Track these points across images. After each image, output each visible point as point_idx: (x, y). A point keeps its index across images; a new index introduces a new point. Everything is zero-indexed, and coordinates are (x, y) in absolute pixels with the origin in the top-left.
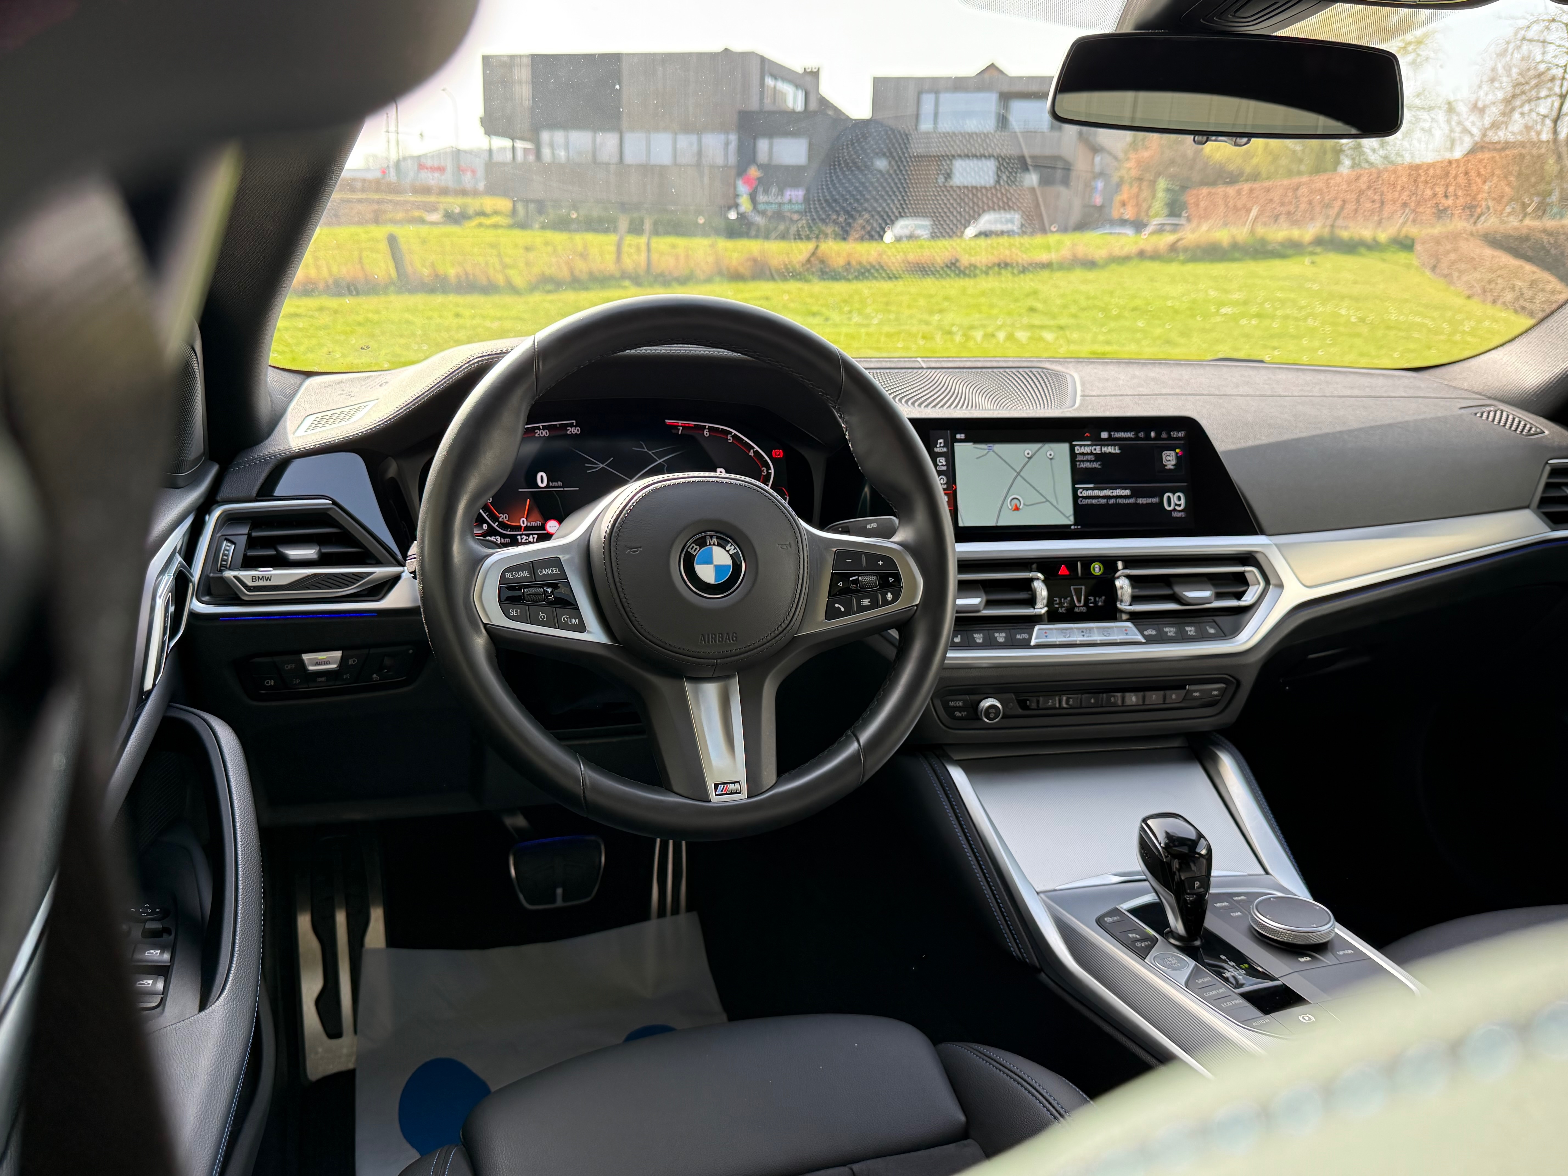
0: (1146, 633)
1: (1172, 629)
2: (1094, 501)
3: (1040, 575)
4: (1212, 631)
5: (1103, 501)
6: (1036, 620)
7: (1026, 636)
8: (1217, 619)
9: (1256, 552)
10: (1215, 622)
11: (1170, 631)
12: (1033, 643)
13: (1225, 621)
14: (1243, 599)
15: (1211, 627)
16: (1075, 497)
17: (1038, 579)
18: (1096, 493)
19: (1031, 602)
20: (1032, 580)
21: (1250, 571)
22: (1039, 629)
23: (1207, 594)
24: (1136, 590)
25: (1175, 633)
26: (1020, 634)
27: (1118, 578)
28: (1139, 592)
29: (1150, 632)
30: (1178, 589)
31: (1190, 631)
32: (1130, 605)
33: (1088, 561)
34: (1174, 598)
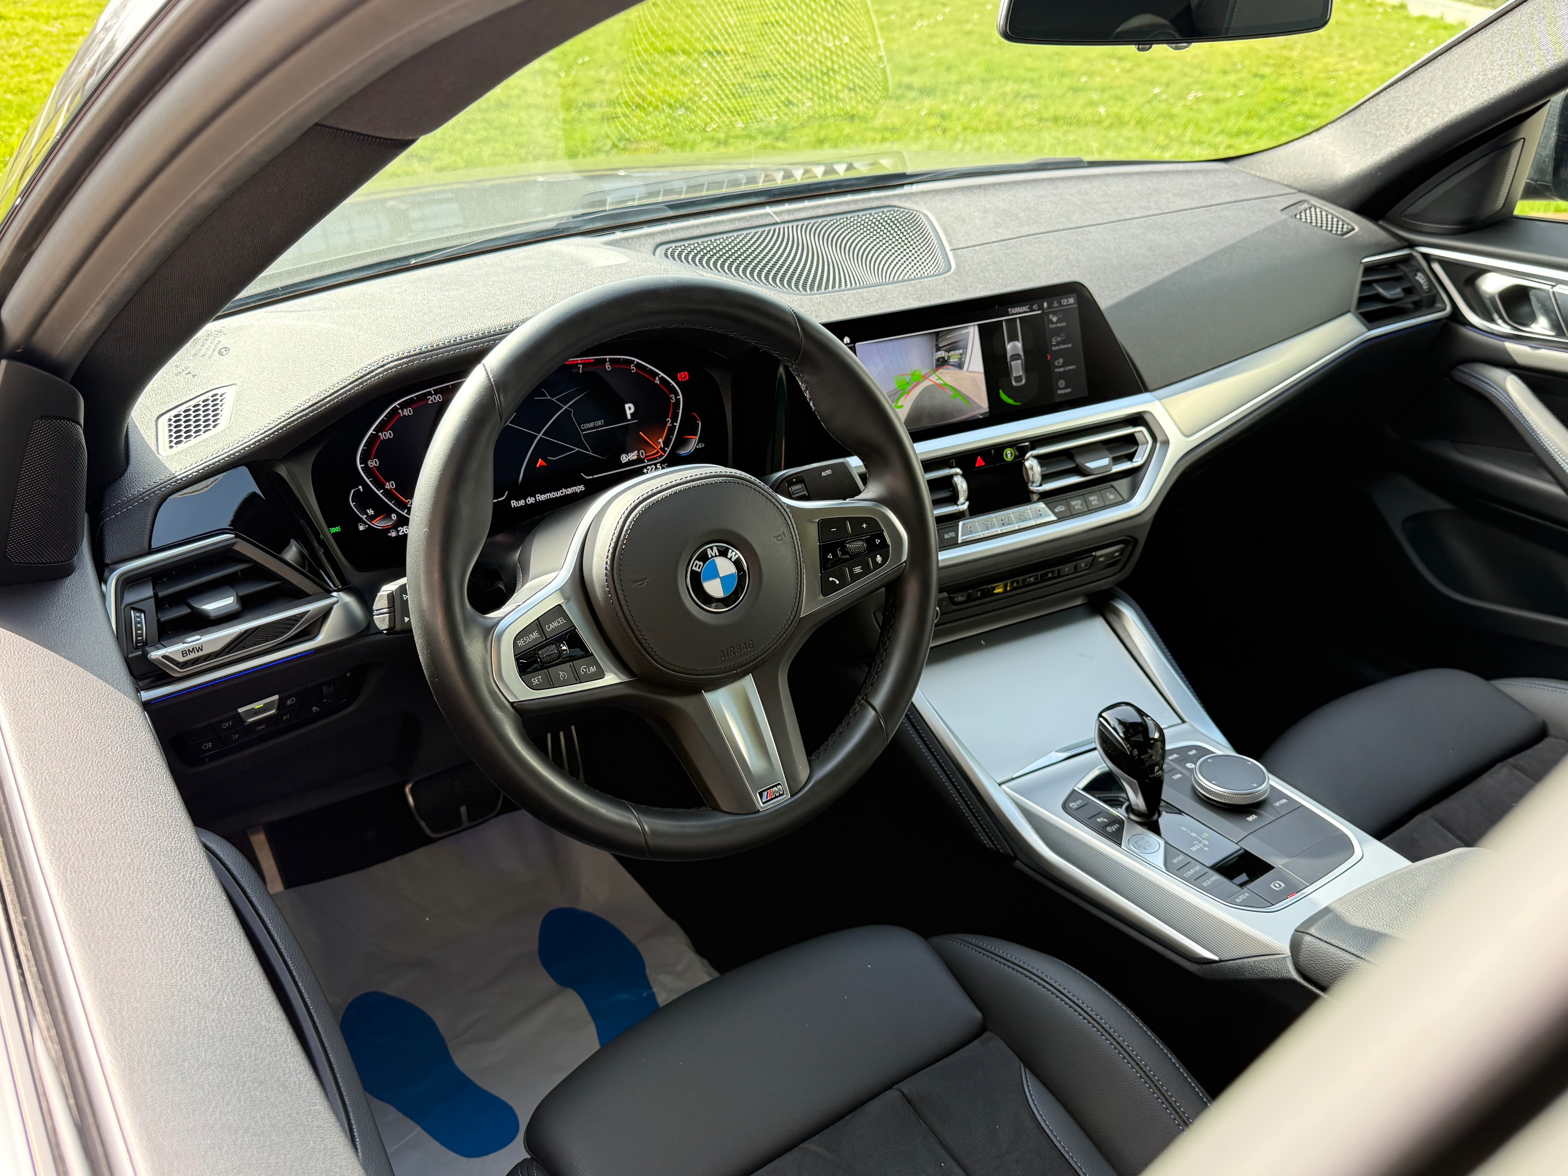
0: (1056, 510)
1: (1079, 502)
3: (958, 470)
4: (1112, 497)
6: (959, 516)
7: (952, 534)
8: (1115, 483)
9: (1145, 412)
10: (1113, 487)
11: (1077, 504)
12: (960, 541)
13: (1122, 485)
14: (1134, 460)
15: (1111, 493)
17: (957, 474)
19: (956, 499)
20: (952, 476)
21: (1140, 431)
22: (963, 525)
23: (1105, 462)
24: (1044, 469)
25: (1081, 505)
26: (947, 533)
27: (1027, 459)
28: (1047, 471)
29: (1060, 509)
30: (1080, 460)
31: (1094, 500)
32: (1040, 485)
33: (1000, 448)
34: (1078, 471)
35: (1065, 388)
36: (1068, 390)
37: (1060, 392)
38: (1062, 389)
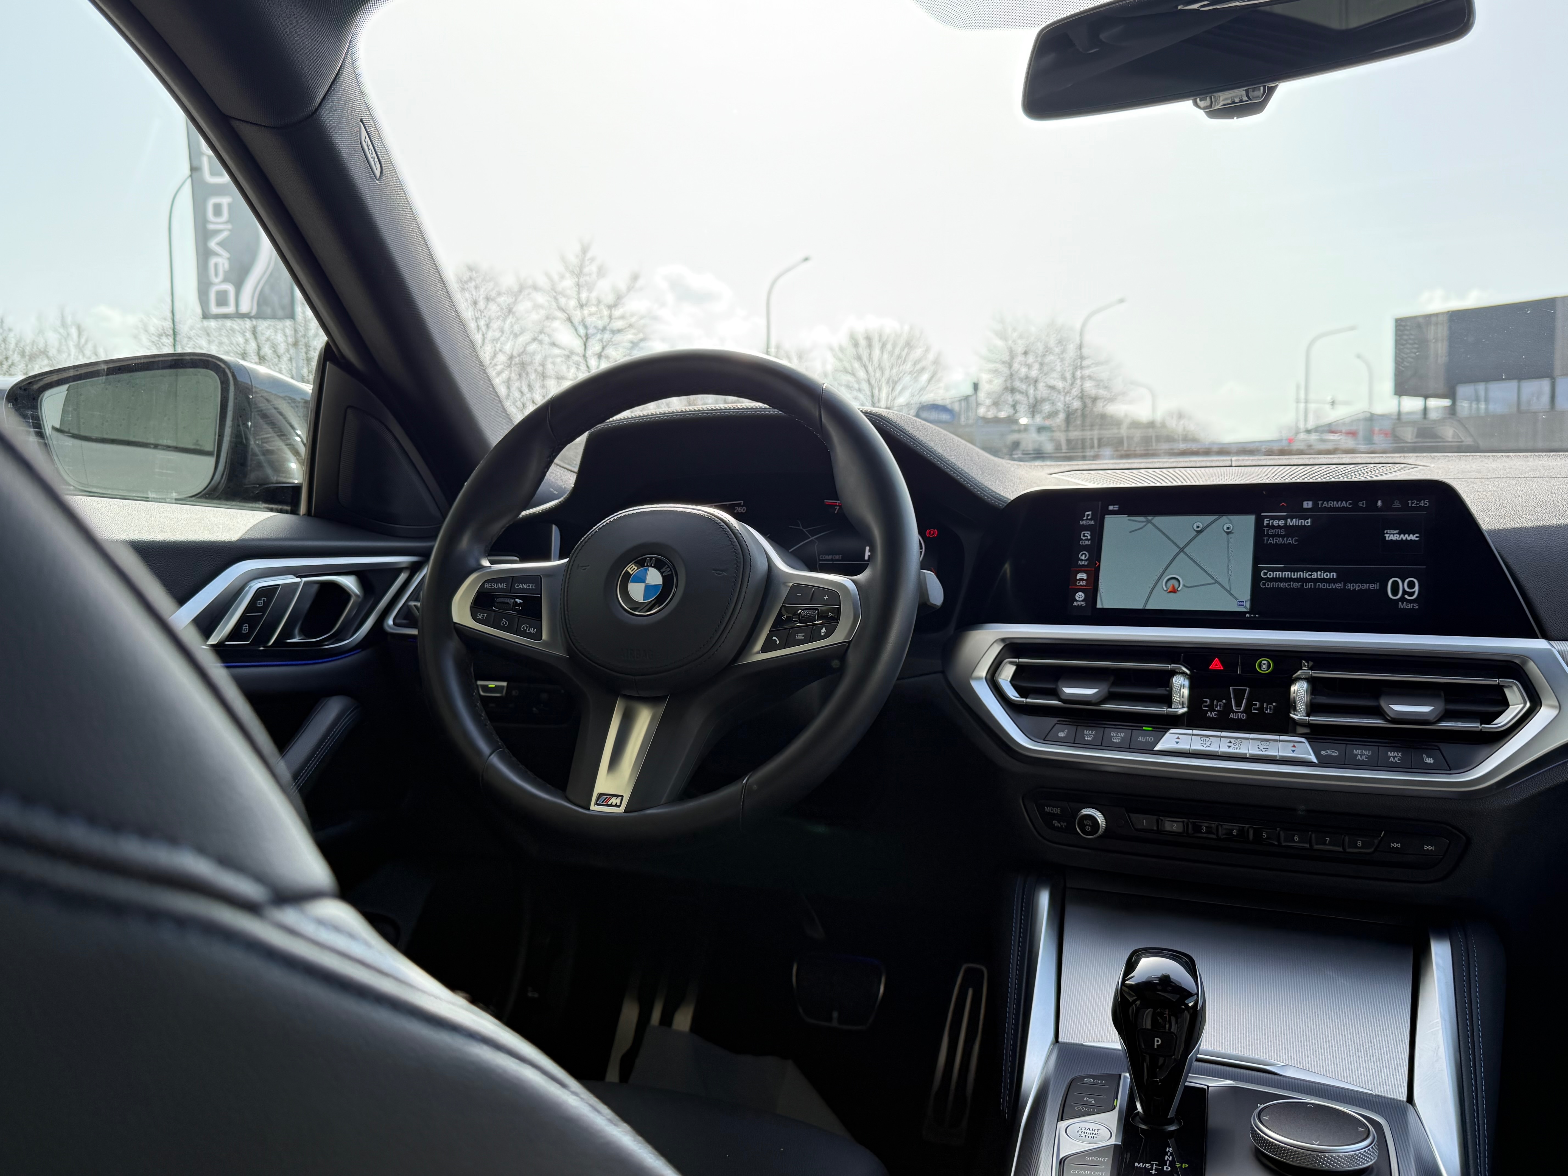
0: (1323, 753)
1: (1366, 752)
2: (1282, 585)
5: (1296, 585)
8: (1441, 745)
10: (1440, 748)
11: (1362, 752)
13: (1454, 749)
14: (1493, 722)
16: (1256, 578)
18: (1287, 574)
22: (1173, 733)
25: (1369, 757)
28: (1322, 700)
33: (1252, 653)
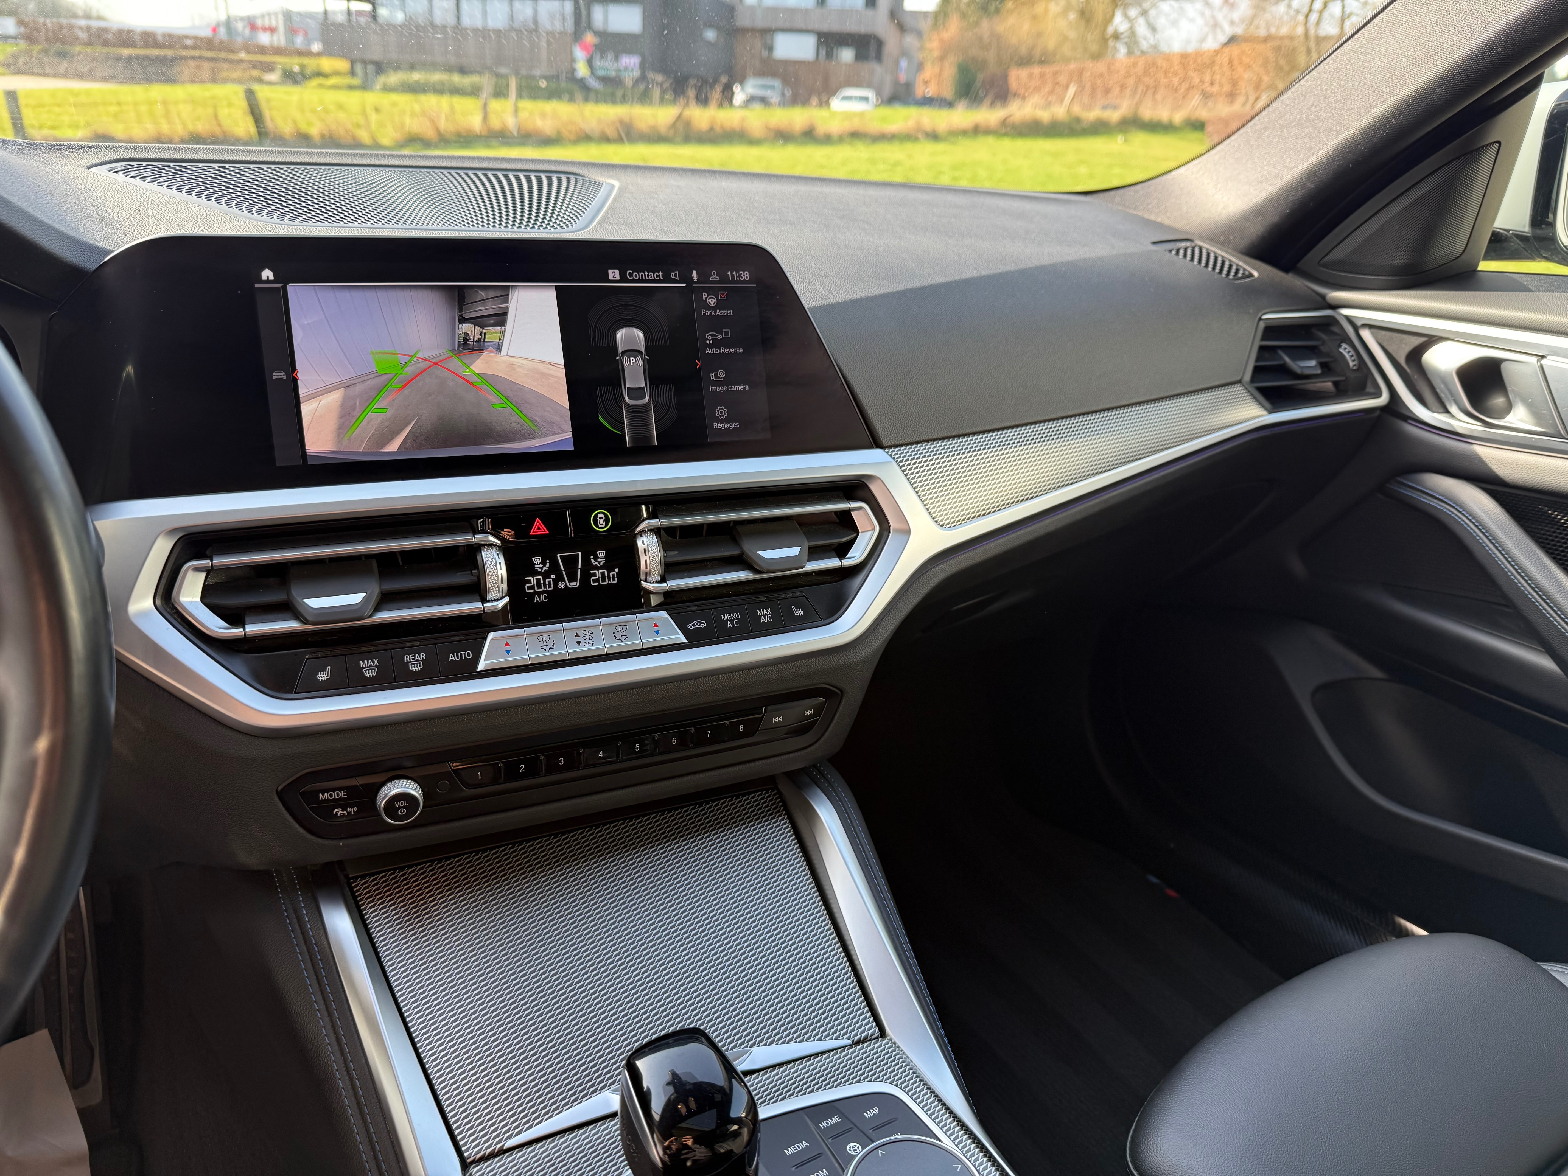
4: (799, 613)
7: (468, 655)
9: (869, 476)
12: (481, 667)
15: (798, 607)
17: (491, 545)
19: (478, 590)
20: (478, 548)
23: (795, 552)
24: (674, 553)
27: (641, 533)
29: (698, 624)
30: (745, 545)
31: (765, 616)
32: (663, 580)
34: (741, 562)
35: (727, 420)
36: (734, 425)
37: (717, 425)
38: (722, 421)
